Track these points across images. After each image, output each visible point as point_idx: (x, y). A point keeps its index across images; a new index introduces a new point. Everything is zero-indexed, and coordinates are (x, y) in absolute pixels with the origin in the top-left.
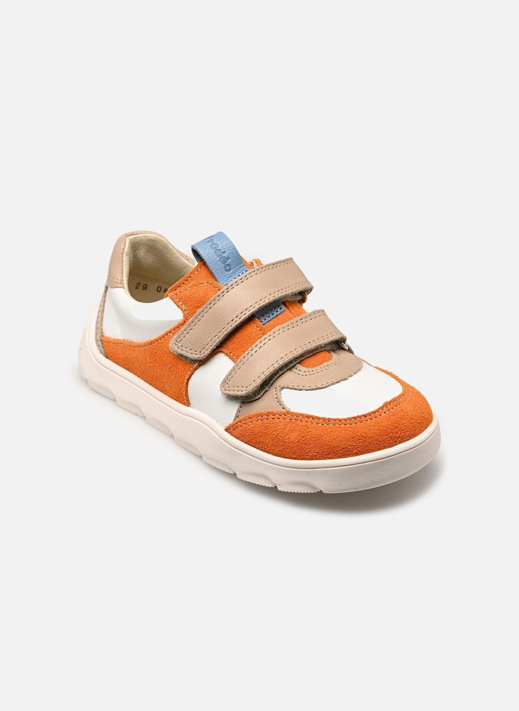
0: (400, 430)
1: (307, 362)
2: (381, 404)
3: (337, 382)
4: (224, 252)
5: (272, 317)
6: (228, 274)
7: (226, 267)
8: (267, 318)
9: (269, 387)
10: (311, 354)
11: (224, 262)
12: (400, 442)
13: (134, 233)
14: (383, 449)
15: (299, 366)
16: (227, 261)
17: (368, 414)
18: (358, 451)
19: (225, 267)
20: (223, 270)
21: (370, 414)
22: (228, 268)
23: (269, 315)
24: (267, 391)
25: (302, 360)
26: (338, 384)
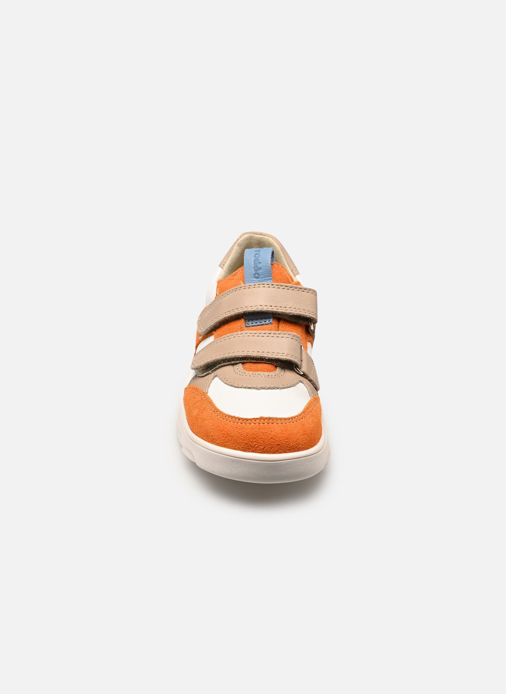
0: (256, 442)
1: (247, 365)
2: (258, 416)
3: (249, 388)
4: (260, 263)
5: (258, 323)
6: (255, 281)
7: (256, 275)
8: (254, 323)
9: (212, 371)
10: (254, 361)
11: (256, 270)
12: (253, 451)
13: (263, 234)
14: (238, 450)
15: (240, 365)
16: (259, 270)
17: (241, 419)
18: (220, 442)
19: (254, 274)
20: (252, 276)
21: (243, 419)
22: (257, 276)
23: (257, 322)
24: (210, 374)
25: (246, 363)
26: (249, 390)
